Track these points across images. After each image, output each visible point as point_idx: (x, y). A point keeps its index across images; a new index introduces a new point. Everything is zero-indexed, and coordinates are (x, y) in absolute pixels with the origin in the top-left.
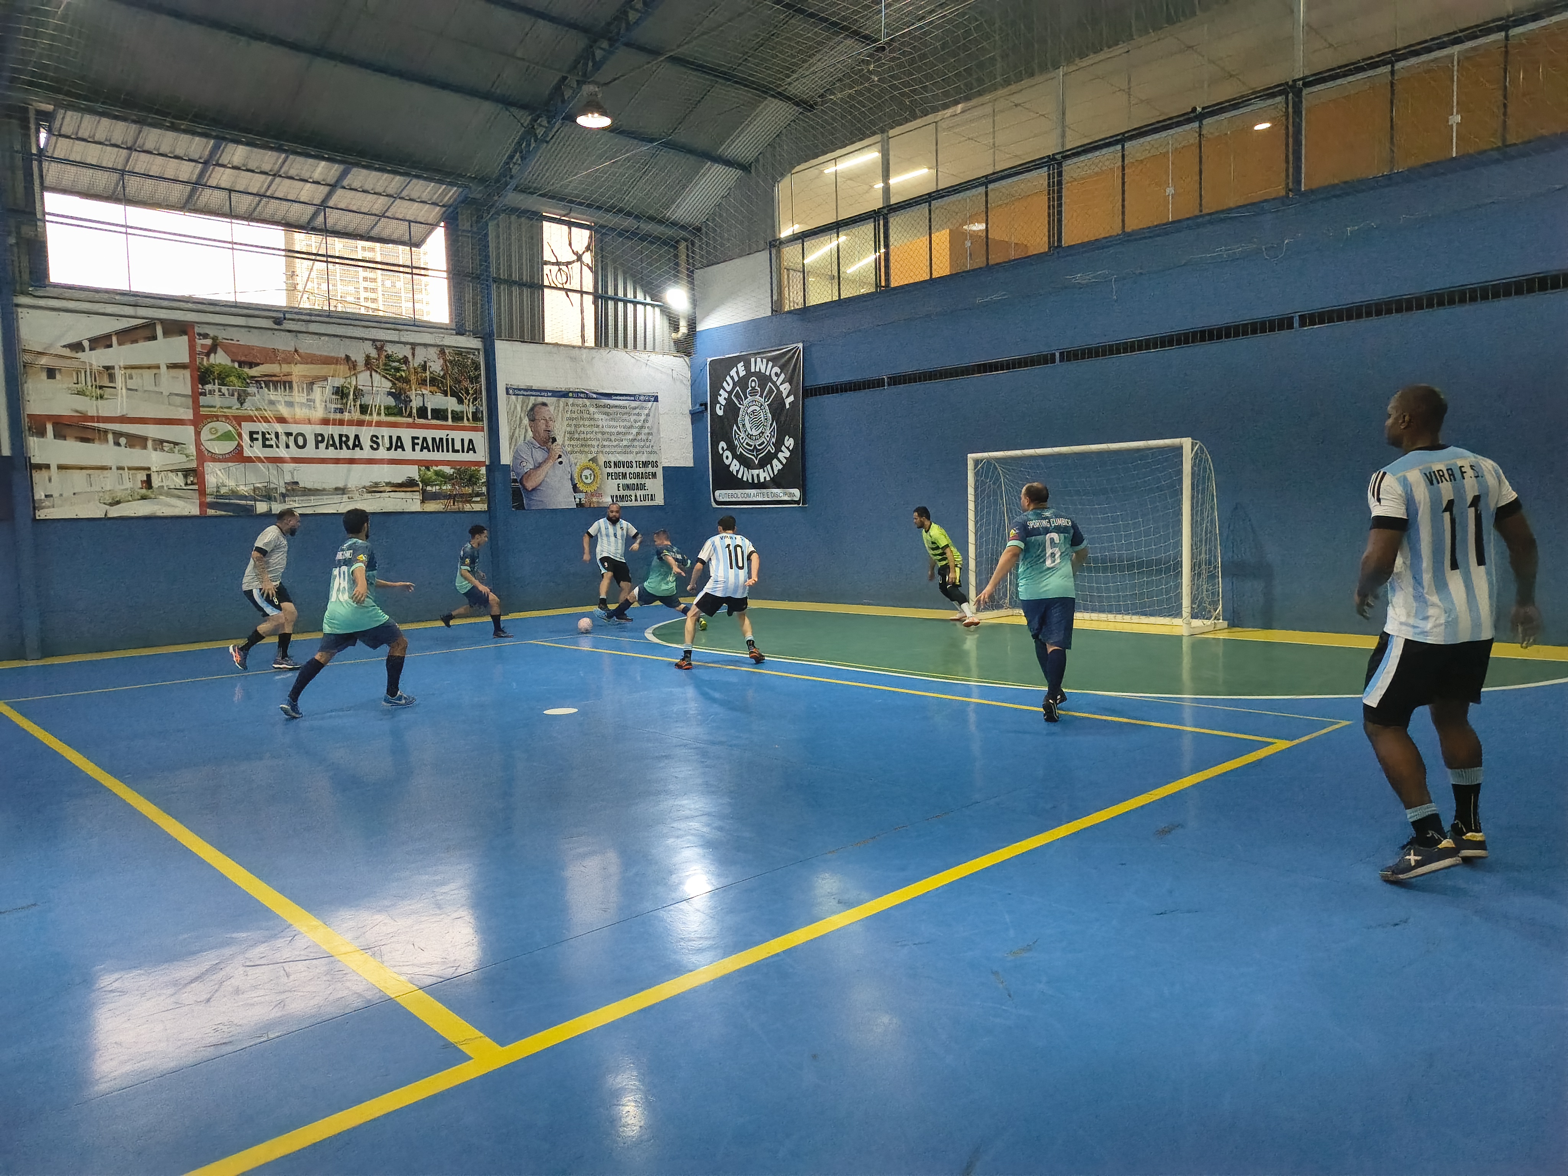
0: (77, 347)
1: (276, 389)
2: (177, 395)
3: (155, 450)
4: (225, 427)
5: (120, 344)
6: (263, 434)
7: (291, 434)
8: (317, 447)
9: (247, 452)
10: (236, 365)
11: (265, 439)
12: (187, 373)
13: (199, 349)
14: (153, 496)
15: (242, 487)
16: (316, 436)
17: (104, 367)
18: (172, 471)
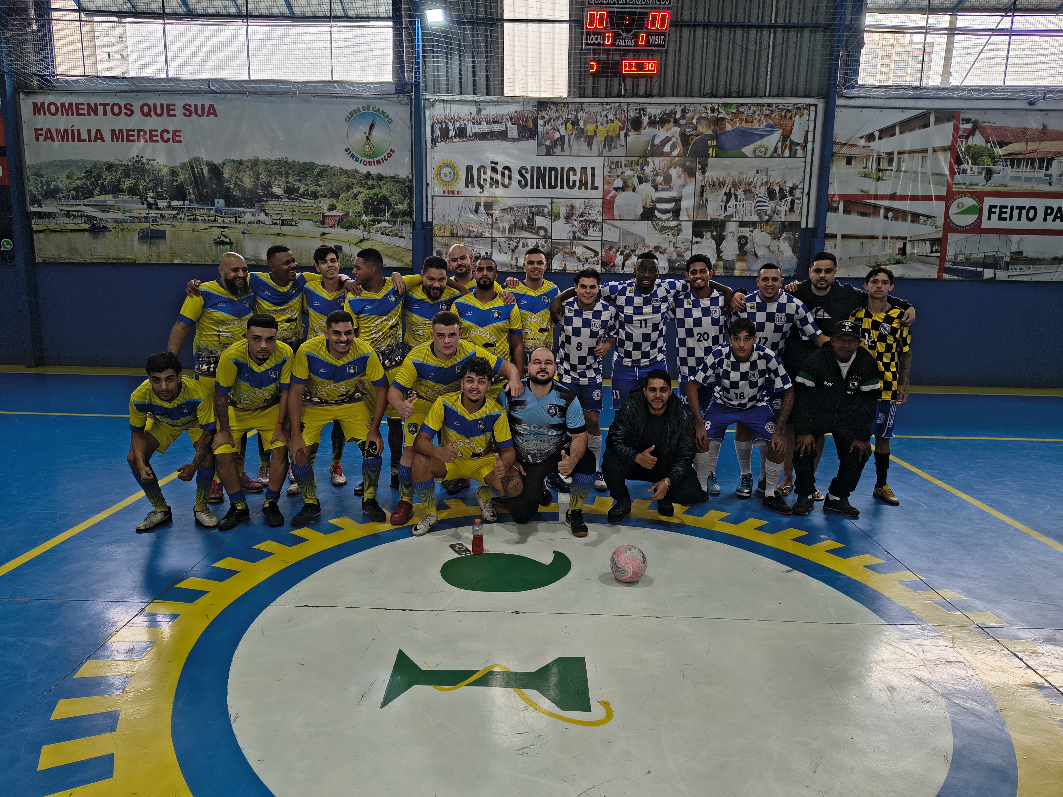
0: (871, 137)
1: (1019, 166)
2: (937, 174)
3: (912, 221)
4: (969, 202)
5: (901, 133)
6: (1002, 207)
7: (1024, 208)
8: (1045, 220)
9: (985, 224)
10: (989, 146)
11: (1001, 212)
12: (949, 154)
13: (961, 133)
14: (904, 261)
15: (974, 256)
16: (1047, 208)
17: (886, 153)
18: (922, 240)
